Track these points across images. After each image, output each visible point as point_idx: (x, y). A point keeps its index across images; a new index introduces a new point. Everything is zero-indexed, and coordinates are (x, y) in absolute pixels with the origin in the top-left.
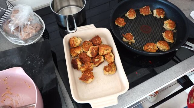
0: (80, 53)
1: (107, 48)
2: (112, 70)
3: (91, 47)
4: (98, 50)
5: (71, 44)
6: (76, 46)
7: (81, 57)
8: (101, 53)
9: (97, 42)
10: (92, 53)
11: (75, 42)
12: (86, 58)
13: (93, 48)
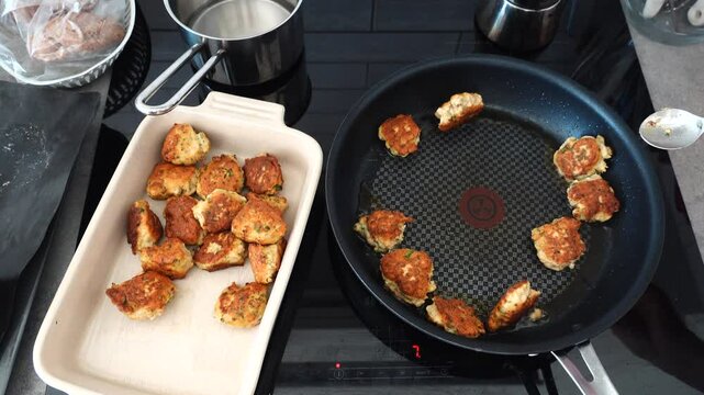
0: (176, 192)
1: (266, 223)
2: (241, 315)
3: (217, 192)
4: (236, 213)
5: (167, 146)
6: (176, 162)
7: (172, 211)
8: (237, 229)
9: (260, 181)
10: (208, 214)
11: (179, 147)
12: (185, 225)
13: (222, 199)
